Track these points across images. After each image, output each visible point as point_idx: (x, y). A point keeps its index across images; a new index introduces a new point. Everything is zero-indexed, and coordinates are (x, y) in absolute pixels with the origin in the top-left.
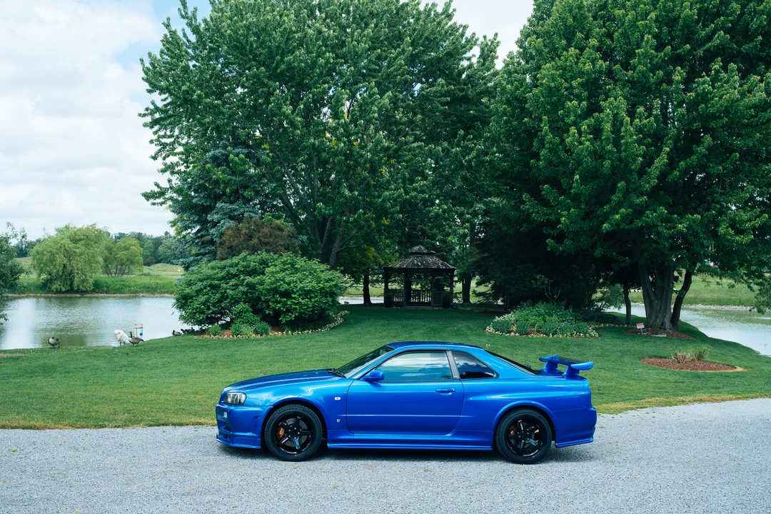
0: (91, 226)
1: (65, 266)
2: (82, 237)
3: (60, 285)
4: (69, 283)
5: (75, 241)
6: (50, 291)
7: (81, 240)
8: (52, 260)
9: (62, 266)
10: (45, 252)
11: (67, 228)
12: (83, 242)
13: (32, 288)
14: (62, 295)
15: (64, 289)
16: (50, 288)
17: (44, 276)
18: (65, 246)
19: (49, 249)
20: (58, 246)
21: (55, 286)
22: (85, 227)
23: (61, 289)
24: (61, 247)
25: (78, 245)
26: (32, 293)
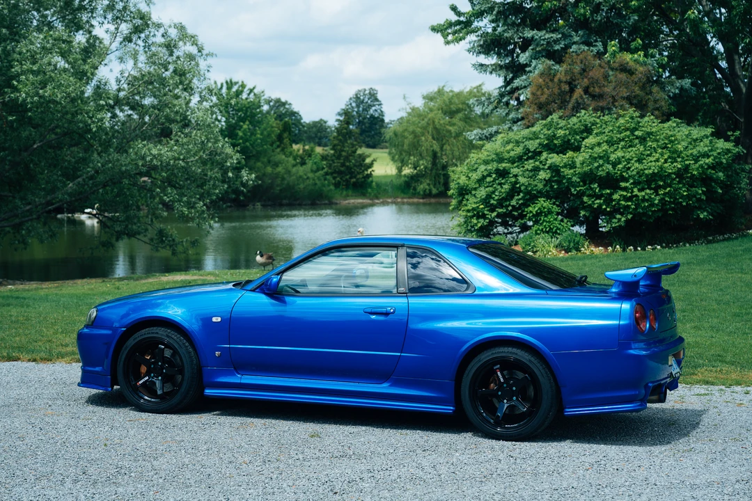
0: (477, 87)
1: (435, 155)
2: (461, 106)
3: (429, 185)
4: (442, 181)
5: (451, 113)
6: (415, 195)
7: (458, 111)
8: (415, 146)
9: (431, 154)
10: (406, 134)
11: (440, 92)
12: (460, 115)
13: (390, 190)
14: (433, 200)
15: (434, 191)
16: (415, 189)
17: (407, 171)
18: (434, 122)
19: (411, 129)
20: (424, 123)
21: (423, 186)
22: (468, 89)
23: (430, 190)
24: (428, 124)
25: (456, 120)
26: (390, 197)
